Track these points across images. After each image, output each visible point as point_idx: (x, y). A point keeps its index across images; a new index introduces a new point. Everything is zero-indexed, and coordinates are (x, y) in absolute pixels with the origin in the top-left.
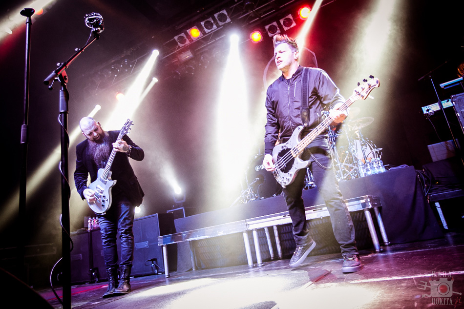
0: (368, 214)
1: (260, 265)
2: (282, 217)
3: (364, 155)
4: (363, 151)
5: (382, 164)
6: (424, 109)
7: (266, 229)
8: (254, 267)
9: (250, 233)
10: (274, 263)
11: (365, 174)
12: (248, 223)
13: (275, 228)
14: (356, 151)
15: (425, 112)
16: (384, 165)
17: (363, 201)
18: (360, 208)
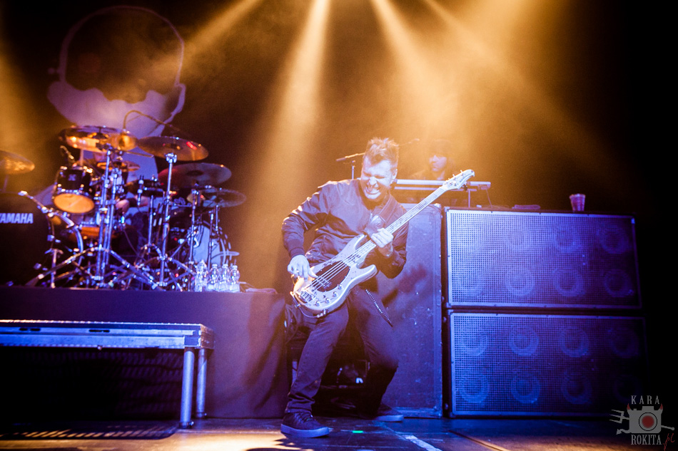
0: (189, 356)
3: (209, 254)
4: (210, 248)
5: (238, 278)
11: (204, 288)
14: (198, 244)
16: (239, 280)
17: (190, 333)
18: (179, 342)
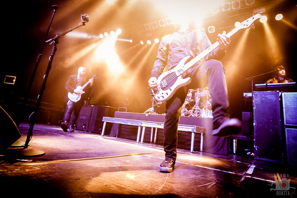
0: (193, 135)
1: (141, 143)
2: (157, 124)
6: (245, 94)
7: (152, 128)
8: (139, 143)
9: (142, 127)
10: (150, 144)
12: (142, 122)
13: (156, 129)
15: (244, 96)
17: (193, 128)
18: (190, 130)
